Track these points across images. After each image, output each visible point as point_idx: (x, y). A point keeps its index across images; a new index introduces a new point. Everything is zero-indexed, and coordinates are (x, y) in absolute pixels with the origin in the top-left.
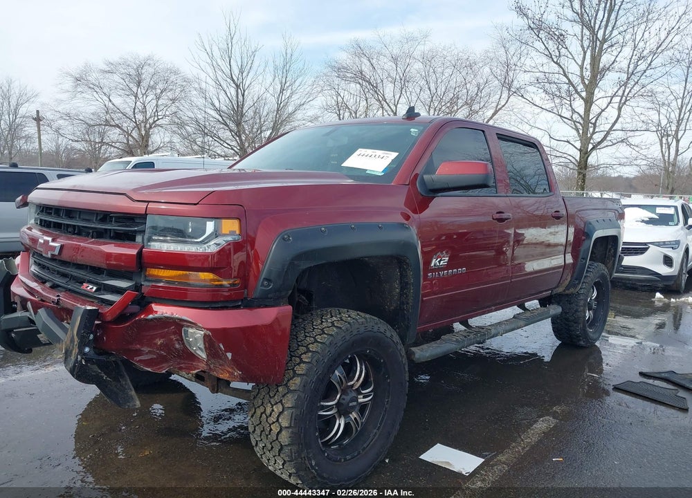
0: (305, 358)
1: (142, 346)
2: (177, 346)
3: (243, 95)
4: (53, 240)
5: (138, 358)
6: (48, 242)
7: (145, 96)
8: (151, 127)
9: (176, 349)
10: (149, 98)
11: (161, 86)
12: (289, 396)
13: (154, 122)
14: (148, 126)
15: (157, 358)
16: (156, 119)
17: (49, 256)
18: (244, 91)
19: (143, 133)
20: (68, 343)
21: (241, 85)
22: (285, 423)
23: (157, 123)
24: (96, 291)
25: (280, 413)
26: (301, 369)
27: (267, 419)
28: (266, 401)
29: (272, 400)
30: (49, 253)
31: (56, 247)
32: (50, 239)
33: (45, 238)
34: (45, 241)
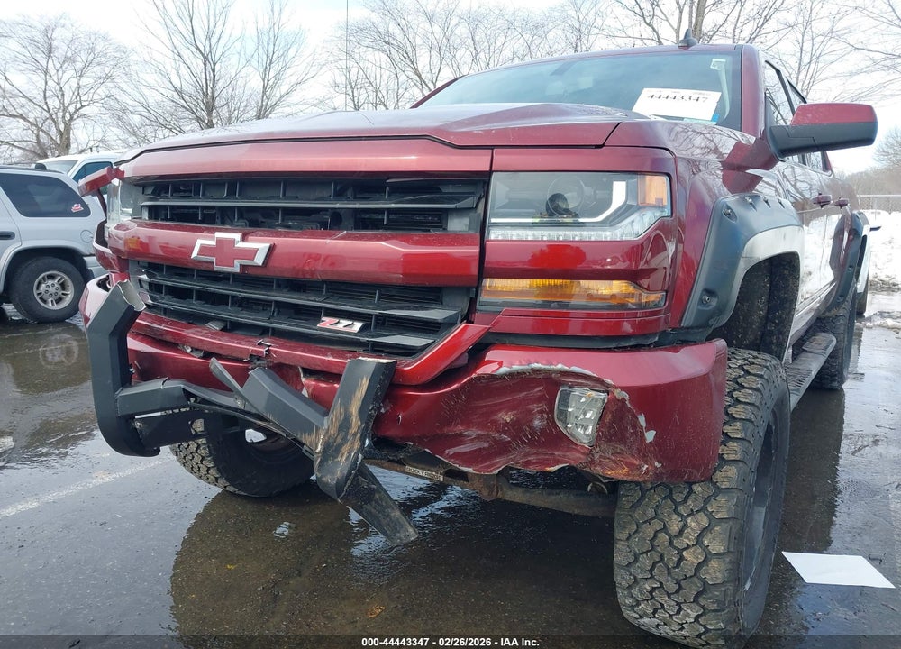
0: (734, 430)
1: (468, 427)
2: (537, 423)
3: (214, 70)
4: (244, 239)
5: (452, 451)
6: (233, 241)
7: (60, 72)
8: (72, 119)
9: (532, 428)
10: (66, 76)
11: (84, 56)
12: (722, 499)
13: (77, 110)
14: (68, 117)
15: (491, 446)
16: (79, 106)
17: (237, 269)
18: (215, 64)
19: (62, 127)
20: (333, 431)
21: (209, 56)
22: (716, 547)
23: (82, 111)
24: (362, 330)
25: (704, 531)
26: (732, 451)
27: (671, 543)
28: (666, 512)
29: (681, 509)
30: (237, 263)
31: (256, 251)
32: (237, 236)
33: (218, 235)
34: (219, 241)
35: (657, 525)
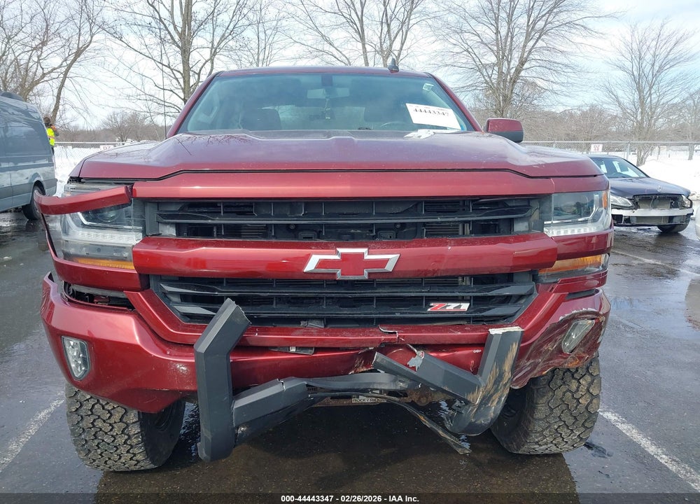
15: (530, 370)
17: (366, 277)
20: (490, 386)
24: (472, 308)
27: (573, 396)
28: (568, 380)
29: (576, 375)
30: (366, 272)
31: (386, 261)
32: (364, 250)
33: (341, 250)
34: (344, 256)
35: (564, 388)
